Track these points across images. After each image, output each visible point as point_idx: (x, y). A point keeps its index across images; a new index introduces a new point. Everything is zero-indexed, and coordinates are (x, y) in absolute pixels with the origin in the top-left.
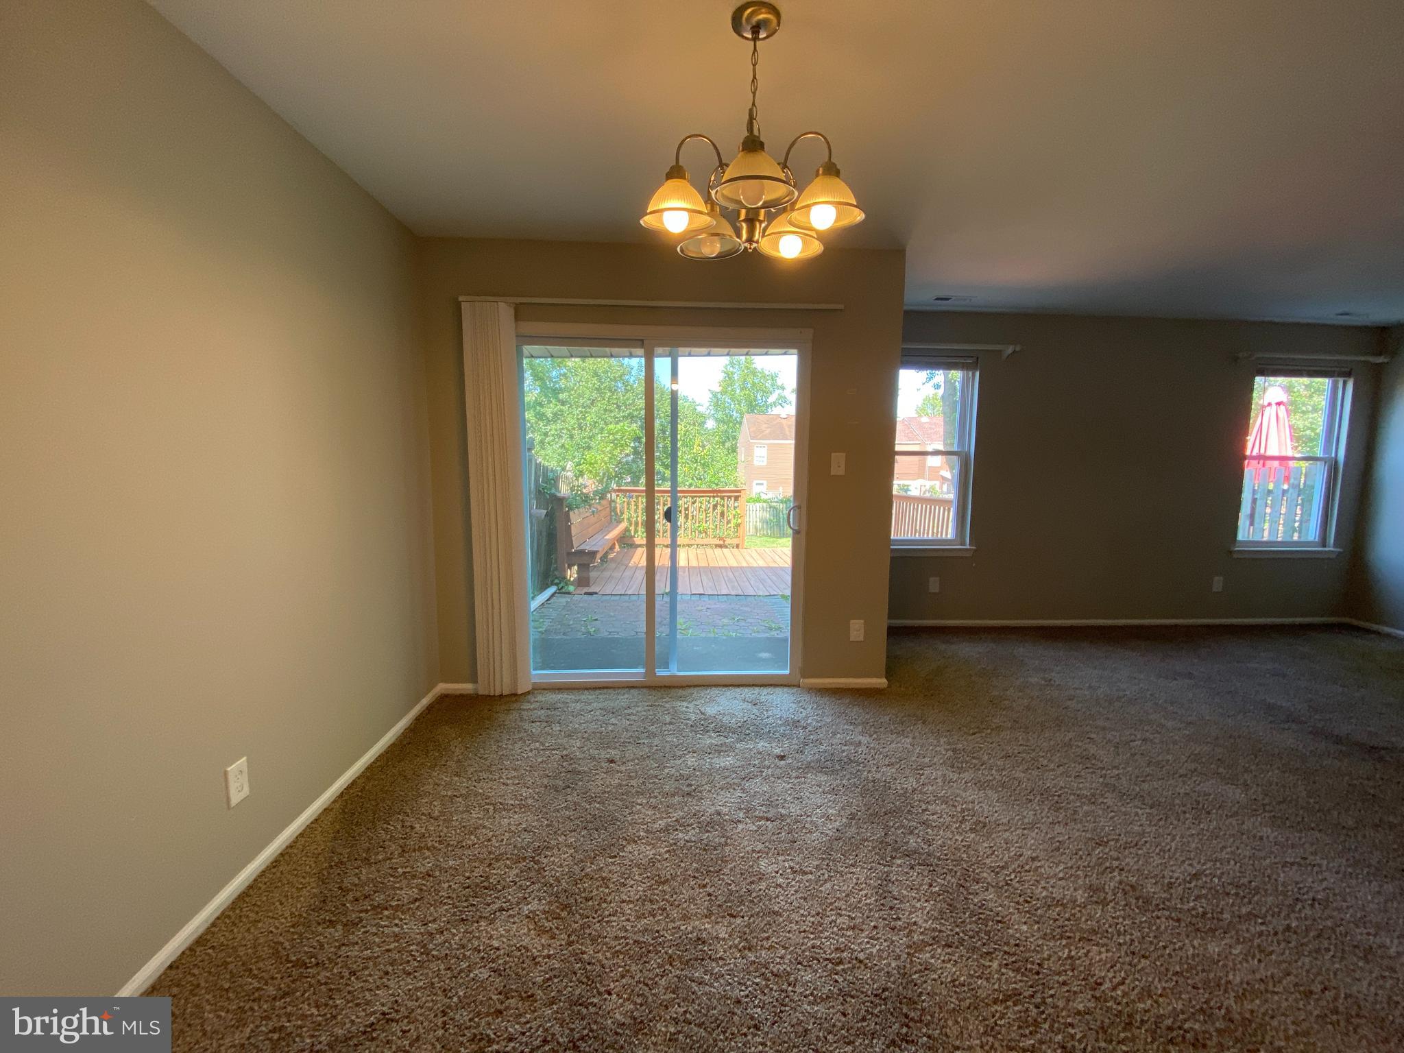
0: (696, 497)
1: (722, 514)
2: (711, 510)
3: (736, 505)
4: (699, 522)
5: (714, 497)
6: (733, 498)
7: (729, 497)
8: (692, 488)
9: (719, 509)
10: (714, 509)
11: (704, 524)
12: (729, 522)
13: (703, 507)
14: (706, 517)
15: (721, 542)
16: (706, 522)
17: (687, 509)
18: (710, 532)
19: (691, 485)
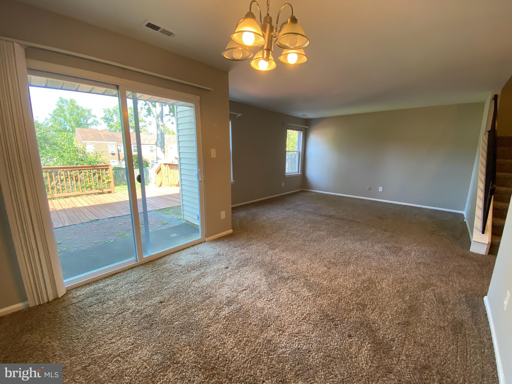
0: (82, 170)
1: (99, 178)
2: (92, 176)
3: (107, 172)
4: (86, 183)
5: (93, 169)
6: (104, 169)
7: (103, 169)
8: (79, 166)
9: (97, 175)
10: (94, 176)
11: (89, 183)
12: (104, 181)
13: (87, 175)
14: (90, 180)
15: (101, 191)
16: (90, 182)
17: (76, 177)
18: (93, 187)
19: (77, 164)
